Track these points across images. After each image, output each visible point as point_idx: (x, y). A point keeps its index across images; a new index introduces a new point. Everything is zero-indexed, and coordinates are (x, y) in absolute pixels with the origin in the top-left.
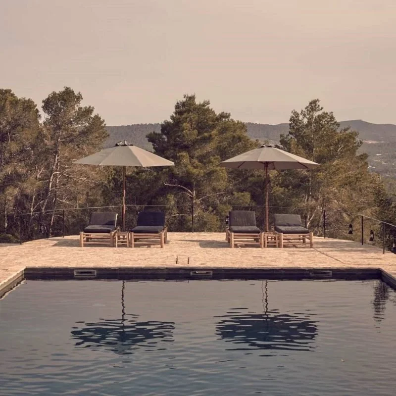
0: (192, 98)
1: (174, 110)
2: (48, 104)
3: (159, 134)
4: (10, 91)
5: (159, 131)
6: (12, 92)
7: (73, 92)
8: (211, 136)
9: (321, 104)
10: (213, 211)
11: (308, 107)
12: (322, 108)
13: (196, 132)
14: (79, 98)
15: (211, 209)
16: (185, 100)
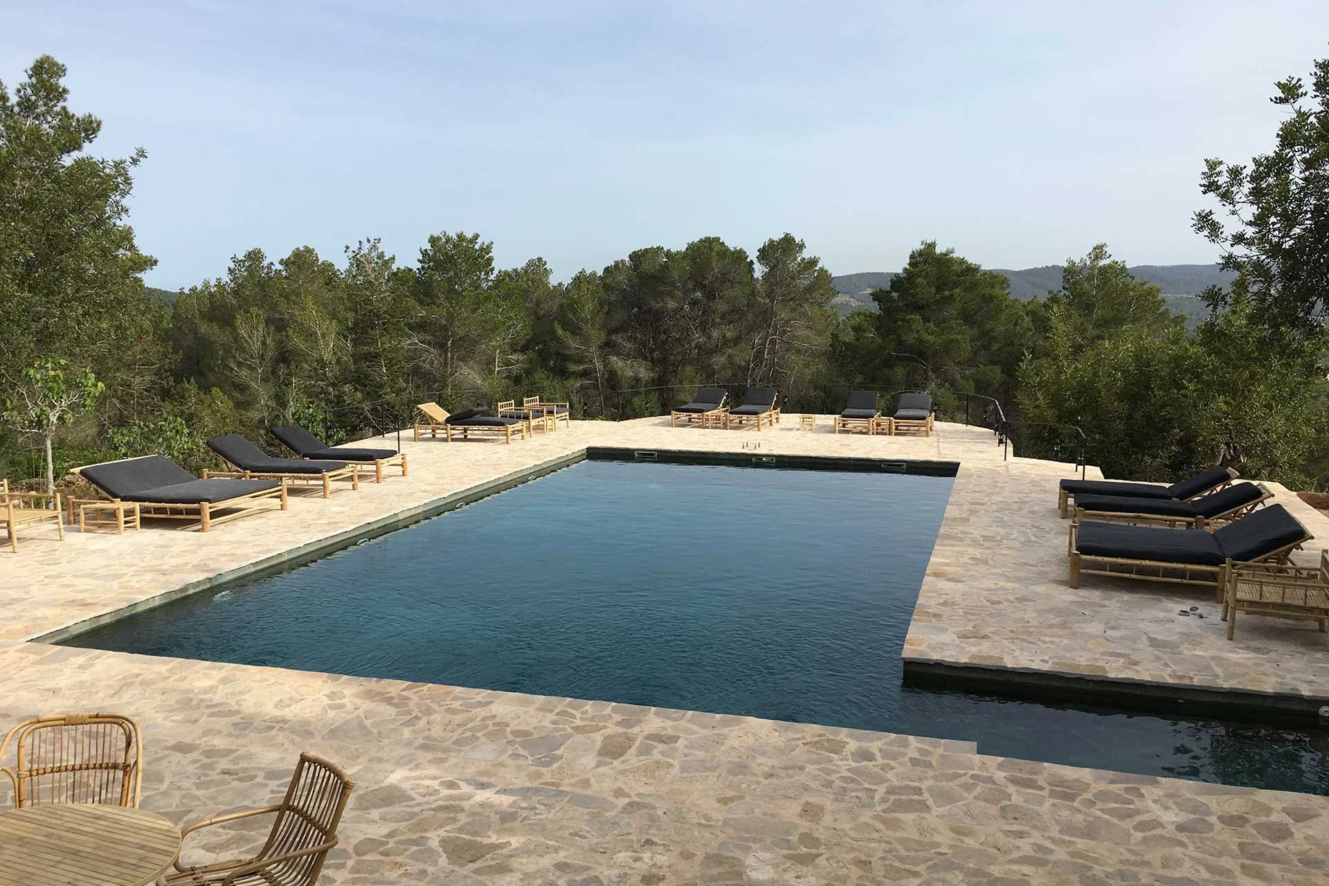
0: (932, 246)
1: (908, 261)
2: (764, 254)
3: (887, 292)
4: (719, 238)
5: (887, 287)
6: (721, 241)
7: (793, 239)
8: (952, 295)
9: (1108, 250)
10: (949, 389)
11: (1090, 254)
12: (1110, 256)
13: (933, 290)
14: (802, 246)
15: (947, 385)
16: (923, 247)
